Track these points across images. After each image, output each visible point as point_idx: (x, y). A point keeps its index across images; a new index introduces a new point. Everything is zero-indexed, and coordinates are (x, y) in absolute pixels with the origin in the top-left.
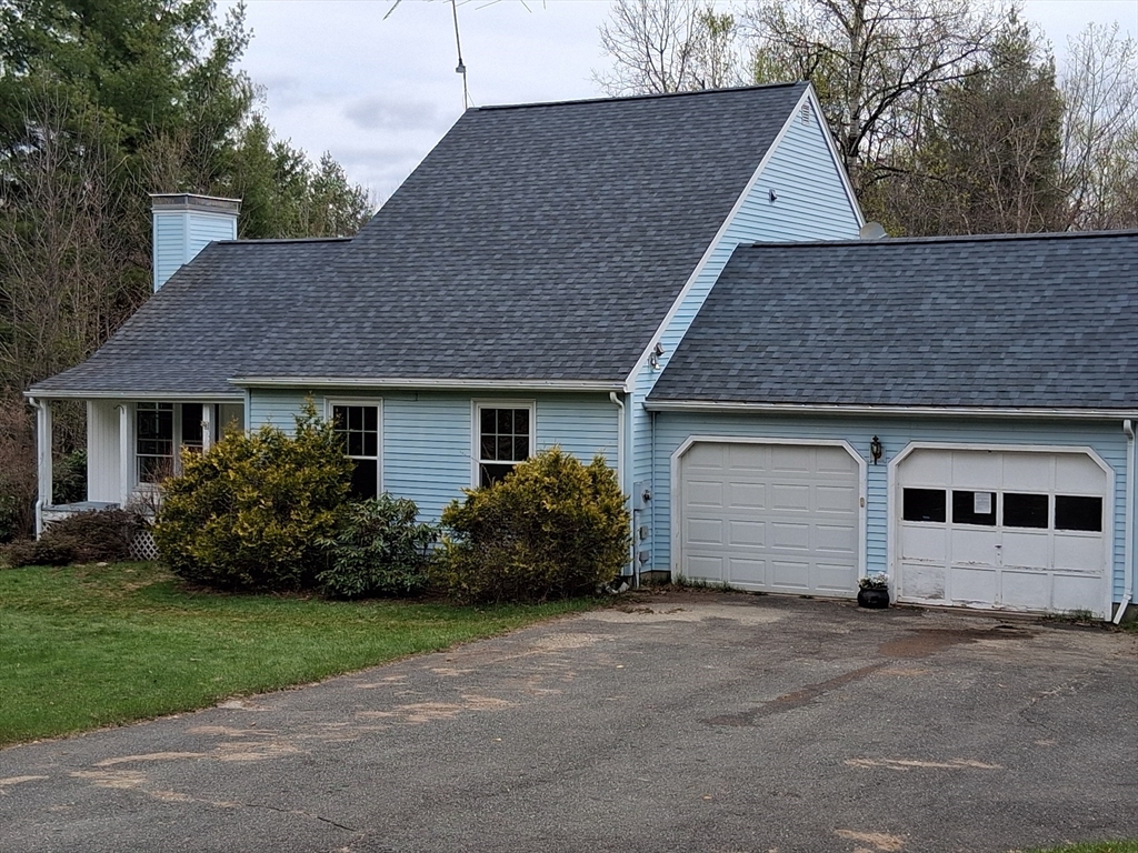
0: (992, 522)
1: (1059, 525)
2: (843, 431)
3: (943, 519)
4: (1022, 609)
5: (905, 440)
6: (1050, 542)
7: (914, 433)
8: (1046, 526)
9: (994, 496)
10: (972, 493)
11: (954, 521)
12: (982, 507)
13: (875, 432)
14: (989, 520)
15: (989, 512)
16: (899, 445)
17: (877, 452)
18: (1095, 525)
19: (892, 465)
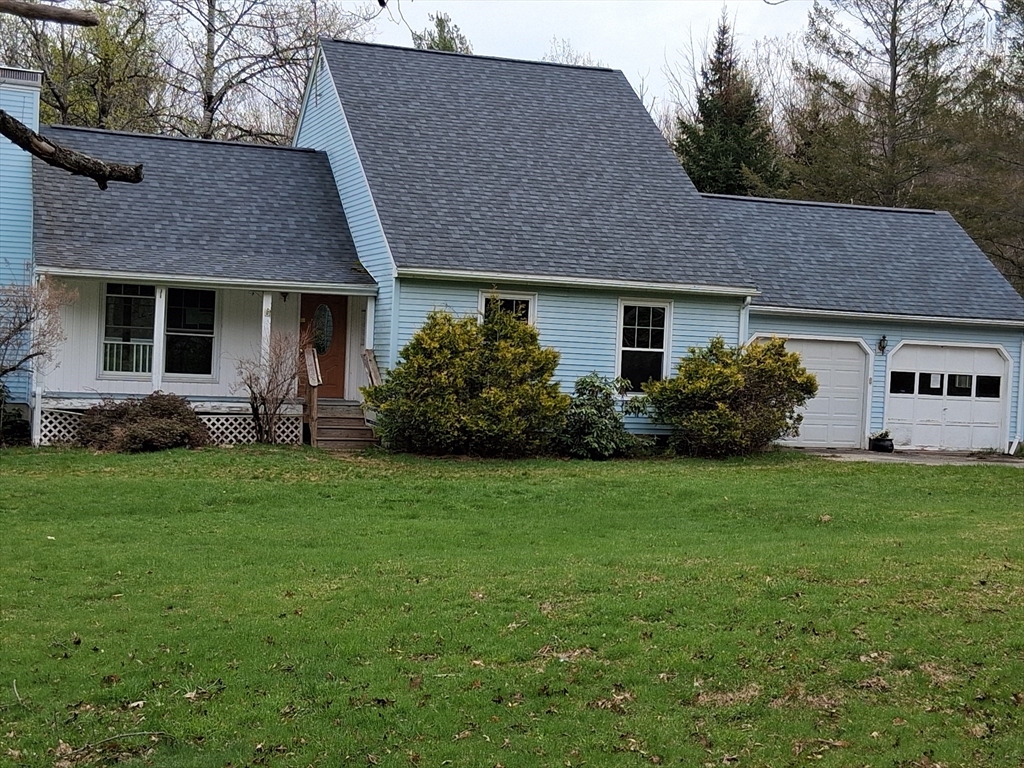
0: (941, 394)
1: (979, 394)
2: (861, 331)
3: (911, 391)
4: (955, 449)
5: (898, 338)
6: (974, 405)
7: (904, 334)
8: (970, 395)
9: (942, 376)
10: (930, 375)
11: (920, 393)
12: (935, 384)
13: (884, 333)
14: (939, 392)
15: (939, 386)
16: (896, 341)
17: (882, 347)
18: (996, 394)
19: (890, 355)
